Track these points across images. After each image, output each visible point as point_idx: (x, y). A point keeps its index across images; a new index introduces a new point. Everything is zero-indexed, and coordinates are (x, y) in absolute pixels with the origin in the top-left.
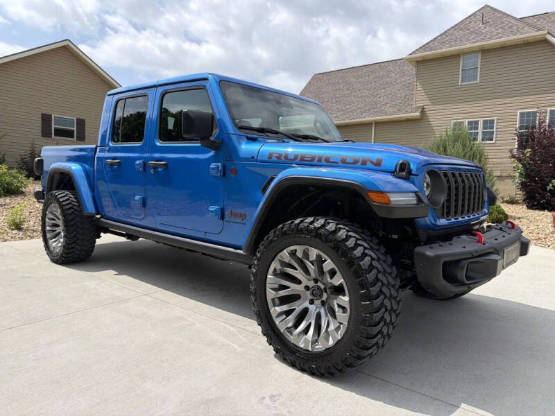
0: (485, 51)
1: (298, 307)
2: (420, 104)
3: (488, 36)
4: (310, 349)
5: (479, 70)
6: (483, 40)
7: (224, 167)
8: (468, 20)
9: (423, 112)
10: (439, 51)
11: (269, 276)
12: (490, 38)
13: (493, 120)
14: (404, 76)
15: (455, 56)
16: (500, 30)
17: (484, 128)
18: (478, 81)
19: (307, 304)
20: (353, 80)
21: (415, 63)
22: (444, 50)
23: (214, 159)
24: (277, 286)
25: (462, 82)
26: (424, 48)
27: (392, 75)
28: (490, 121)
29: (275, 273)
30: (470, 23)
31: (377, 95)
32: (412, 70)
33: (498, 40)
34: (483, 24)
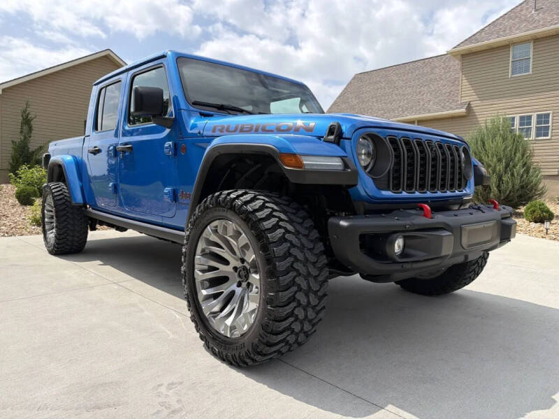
0: (537, 40)
1: (226, 289)
2: (467, 99)
3: (541, 23)
4: (229, 336)
5: (531, 60)
6: (536, 27)
7: (175, 145)
8: (519, 8)
9: (469, 108)
10: (486, 42)
11: (197, 257)
12: (543, 26)
13: (549, 114)
14: (448, 72)
15: (505, 47)
16: (555, 16)
17: (538, 122)
18: (531, 72)
19: (234, 287)
20: (395, 78)
21: (459, 57)
22: (492, 41)
23: (168, 138)
24: (206, 267)
25: (513, 73)
26: (469, 40)
27: (437, 71)
28: (545, 115)
29: (204, 254)
30: (521, 10)
31: (420, 92)
32: (456, 64)
33: (553, 27)
34: (536, 10)
